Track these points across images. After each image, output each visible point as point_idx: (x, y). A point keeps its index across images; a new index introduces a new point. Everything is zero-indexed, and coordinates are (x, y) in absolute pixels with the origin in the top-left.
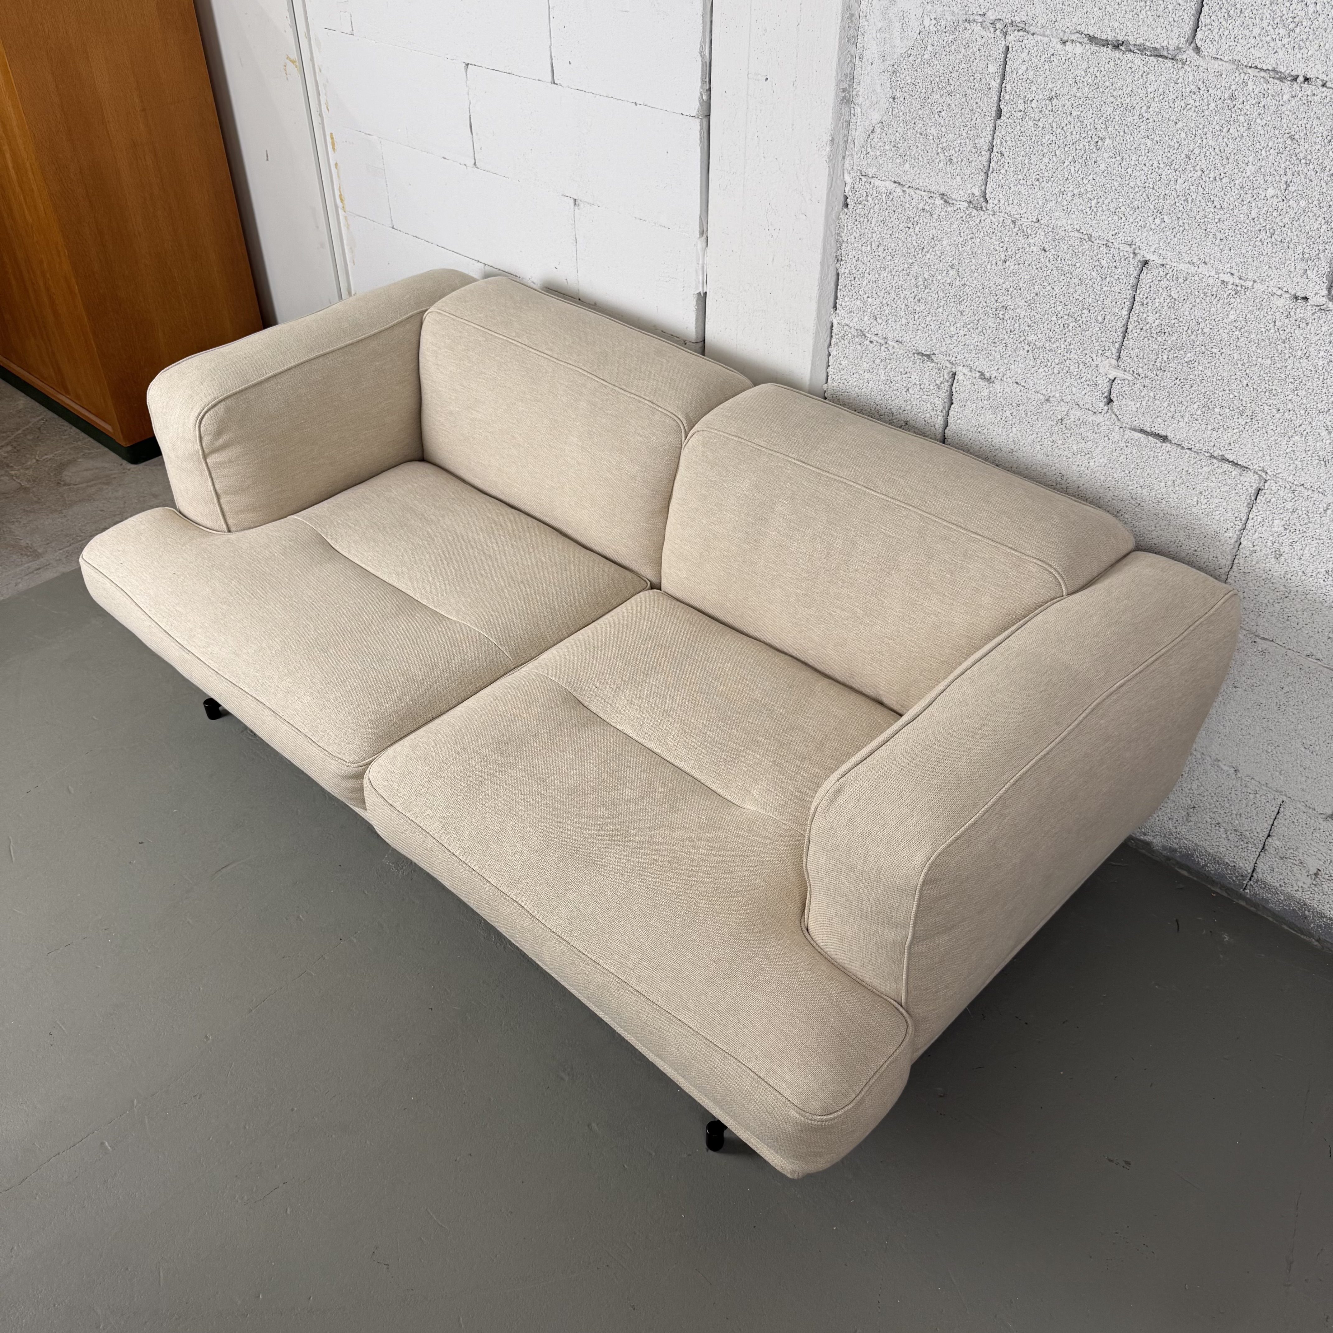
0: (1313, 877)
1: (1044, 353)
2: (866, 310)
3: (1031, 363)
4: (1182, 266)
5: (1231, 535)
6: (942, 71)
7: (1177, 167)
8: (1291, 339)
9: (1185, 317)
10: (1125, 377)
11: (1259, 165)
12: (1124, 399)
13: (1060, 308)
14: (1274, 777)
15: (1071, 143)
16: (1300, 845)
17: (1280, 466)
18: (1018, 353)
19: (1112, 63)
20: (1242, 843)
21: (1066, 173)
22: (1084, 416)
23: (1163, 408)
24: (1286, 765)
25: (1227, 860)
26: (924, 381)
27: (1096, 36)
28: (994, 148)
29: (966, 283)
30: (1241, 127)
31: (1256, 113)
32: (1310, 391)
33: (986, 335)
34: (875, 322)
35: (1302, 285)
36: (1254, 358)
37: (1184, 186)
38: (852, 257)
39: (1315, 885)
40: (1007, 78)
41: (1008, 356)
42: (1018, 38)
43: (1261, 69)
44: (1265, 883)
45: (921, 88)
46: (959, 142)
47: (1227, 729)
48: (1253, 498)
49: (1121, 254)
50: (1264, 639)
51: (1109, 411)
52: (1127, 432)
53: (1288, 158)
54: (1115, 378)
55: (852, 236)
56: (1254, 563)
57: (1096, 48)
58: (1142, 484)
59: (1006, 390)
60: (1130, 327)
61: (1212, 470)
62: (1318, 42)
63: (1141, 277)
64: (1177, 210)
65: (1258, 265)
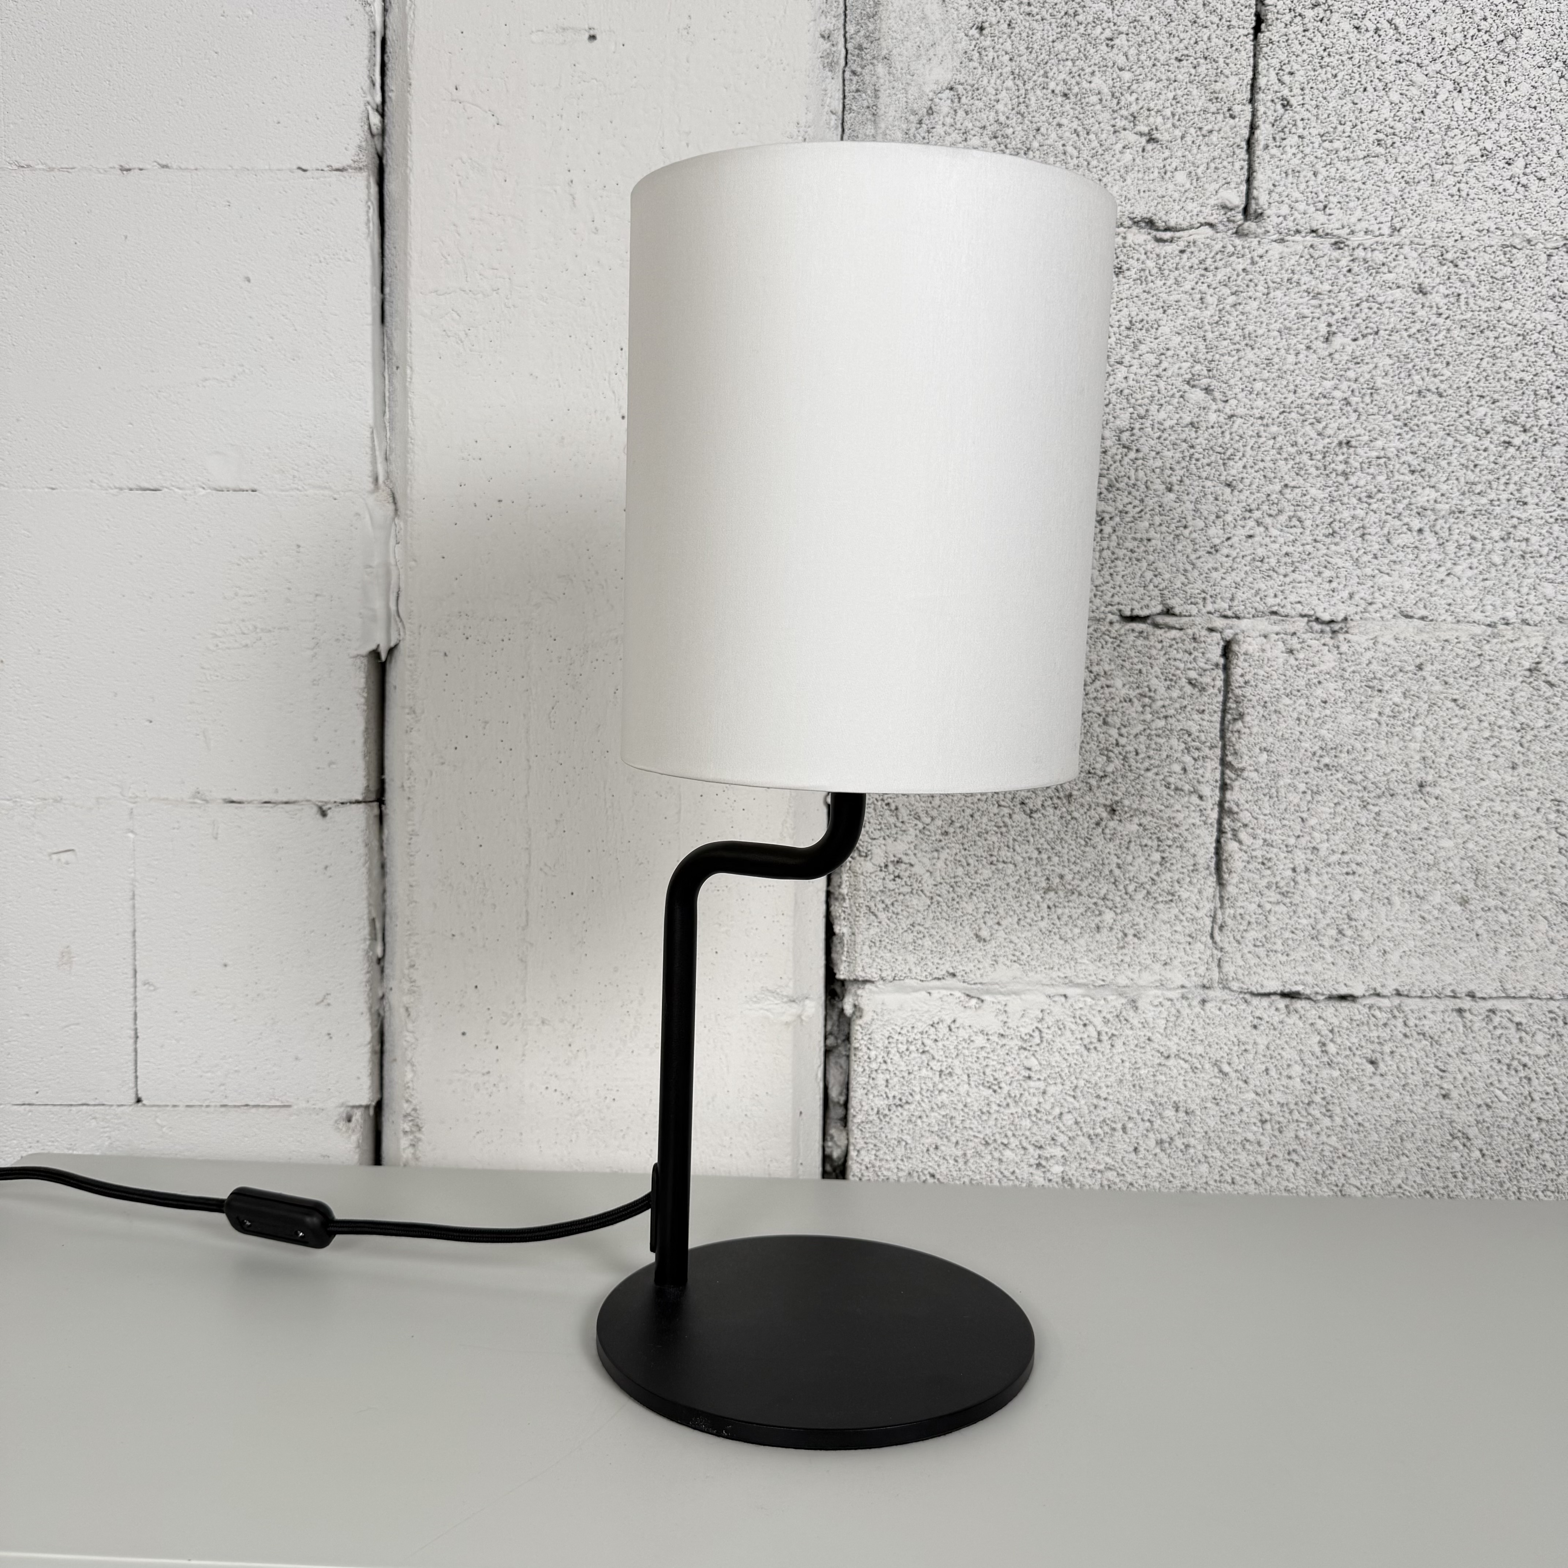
1: (1461, 526)
3: (1435, 556)
13: (1481, 411)
15: (1445, 53)
18: (1395, 543)
21: (1443, 116)
28: (1261, 94)
33: (1308, 523)
41: (1370, 557)
46: (1171, 95)
59: (1380, 640)
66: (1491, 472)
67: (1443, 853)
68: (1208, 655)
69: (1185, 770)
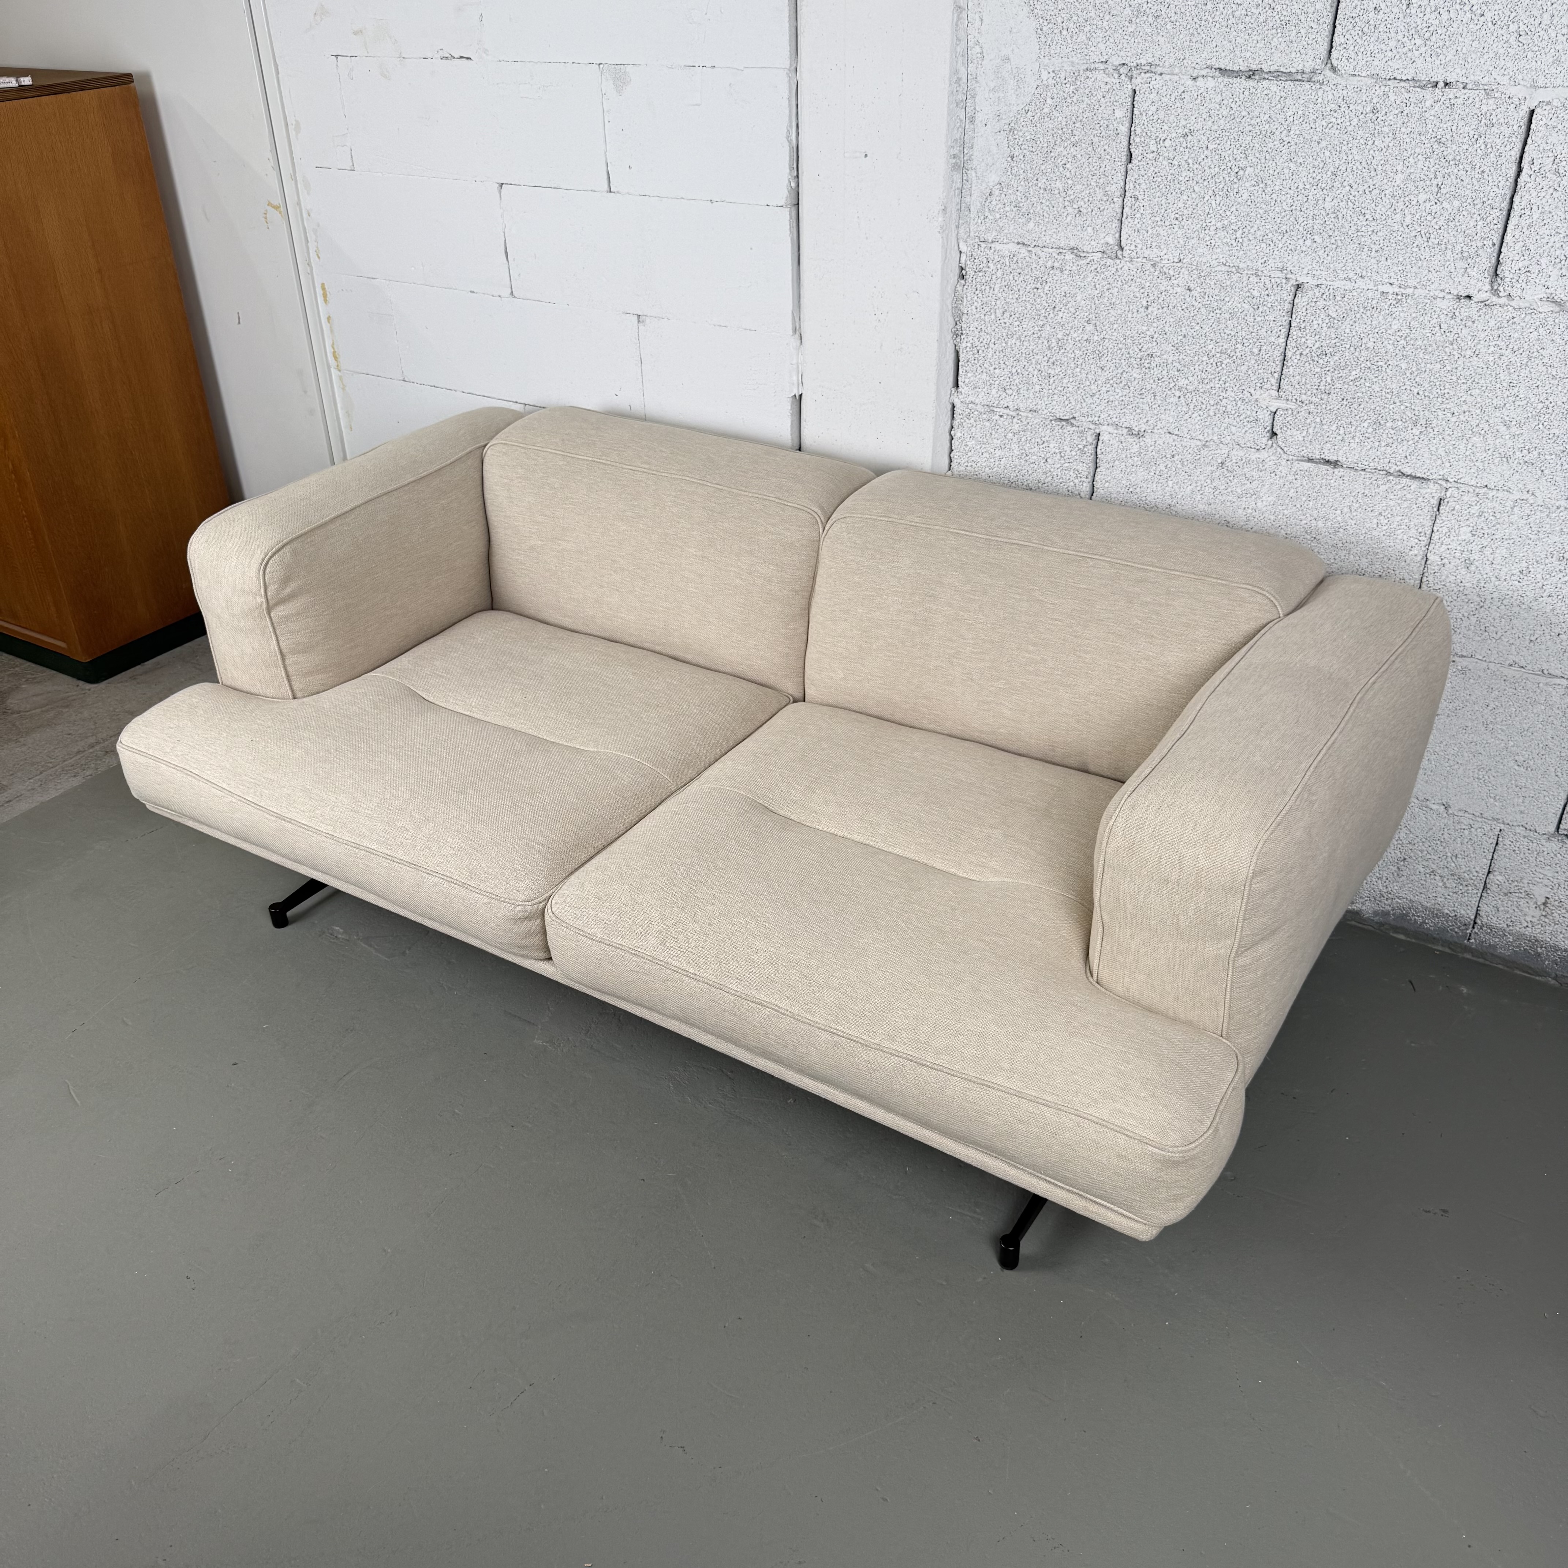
0: (1542, 907)
1: (1198, 396)
2: (993, 382)
3: (1184, 409)
4: (1337, 284)
5: (1416, 552)
6: (1064, 123)
7: (1324, 185)
8: (1458, 339)
9: (1346, 335)
10: (1289, 406)
11: (1408, 172)
12: (1289, 431)
13: (1212, 346)
14: (1488, 805)
15: (1210, 177)
16: (1525, 874)
17: (1461, 470)
18: (1168, 401)
19: (1247, 93)
20: (1461, 887)
21: (1206, 208)
22: (1247, 455)
23: (1331, 432)
24: (1500, 789)
25: (1446, 911)
26: (1065, 447)
27: (1228, 68)
28: (1127, 193)
29: (1106, 337)
30: (1387, 138)
31: (1400, 122)
32: (1483, 388)
33: (1131, 388)
34: (1004, 394)
35: (1464, 284)
36: (1423, 365)
37: (1332, 204)
38: (974, 329)
39: (1545, 916)
40: (1136, 121)
41: (1157, 406)
42: (1145, 79)
43: (1401, 80)
44: (1490, 927)
45: (1042, 143)
46: (1088, 192)
47: (1433, 763)
48: (1435, 509)
49: (1273, 280)
50: (1462, 656)
51: (1274, 445)
52: (1296, 463)
53: (1437, 161)
54: (1277, 410)
55: (973, 307)
56: (1443, 577)
57: (1230, 80)
58: (1315, 516)
59: (1158, 442)
60: (1289, 354)
61: (1389, 488)
62: (1455, 47)
63: (1296, 301)
64: (1328, 228)
65: (1417, 271)
66: (1213, 374)
68: (1089, 439)
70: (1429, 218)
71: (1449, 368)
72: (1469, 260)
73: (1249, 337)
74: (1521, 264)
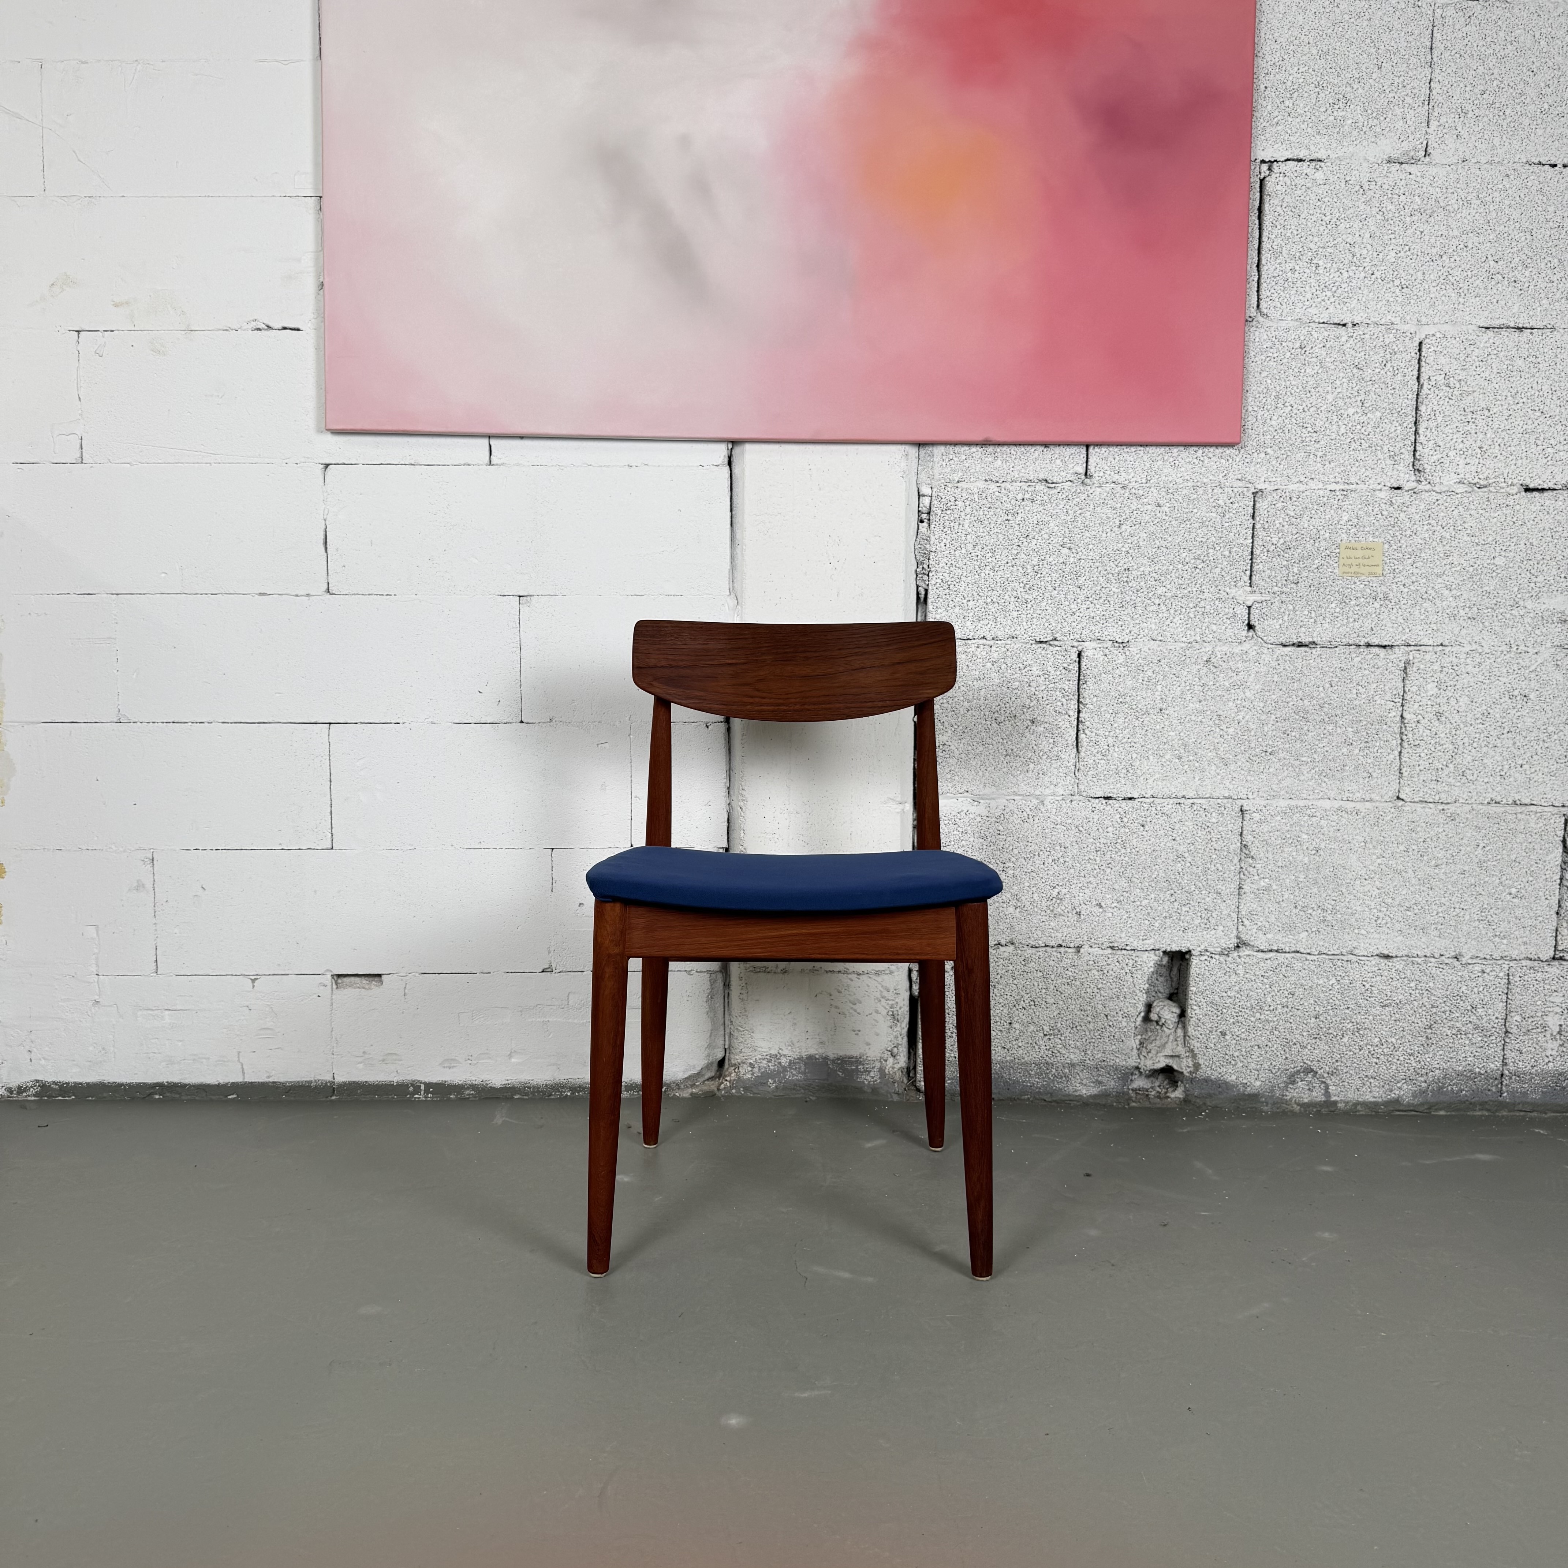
0: (1558, 1037)
3: (1165, 615)
4: (1291, 487)
5: (1394, 714)
8: (1398, 522)
10: (1263, 599)
11: (1336, 392)
12: (1266, 621)
13: (1185, 554)
14: (1495, 944)
16: (1538, 1008)
17: (1419, 633)
18: (1148, 610)
22: (1230, 650)
23: (1304, 617)
26: (1049, 668)
29: (1082, 558)
30: (1315, 366)
33: (1112, 602)
34: (980, 624)
35: (1394, 477)
38: (944, 565)
39: (1562, 1045)
41: (1138, 616)
43: (1320, 323)
44: (1518, 1074)
51: (1254, 636)
52: (1276, 650)
53: (1358, 383)
54: (1252, 604)
55: (942, 545)
56: (1421, 732)
59: (1143, 650)
60: (1257, 552)
61: (1362, 659)
62: (1356, 297)
63: (1258, 505)
64: (1277, 442)
65: (1357, 470)
66: (1189, 579)
67: (1170, 738)
68: (1072, 657)
69: (1062, 704)
70: (1359, 427)
71: (1395, 547)
72: (1396, 458)
73: (1220, 541)
74: (1435, 458)
